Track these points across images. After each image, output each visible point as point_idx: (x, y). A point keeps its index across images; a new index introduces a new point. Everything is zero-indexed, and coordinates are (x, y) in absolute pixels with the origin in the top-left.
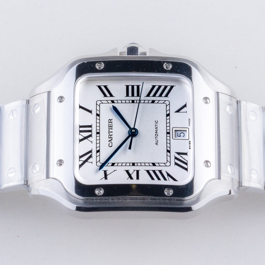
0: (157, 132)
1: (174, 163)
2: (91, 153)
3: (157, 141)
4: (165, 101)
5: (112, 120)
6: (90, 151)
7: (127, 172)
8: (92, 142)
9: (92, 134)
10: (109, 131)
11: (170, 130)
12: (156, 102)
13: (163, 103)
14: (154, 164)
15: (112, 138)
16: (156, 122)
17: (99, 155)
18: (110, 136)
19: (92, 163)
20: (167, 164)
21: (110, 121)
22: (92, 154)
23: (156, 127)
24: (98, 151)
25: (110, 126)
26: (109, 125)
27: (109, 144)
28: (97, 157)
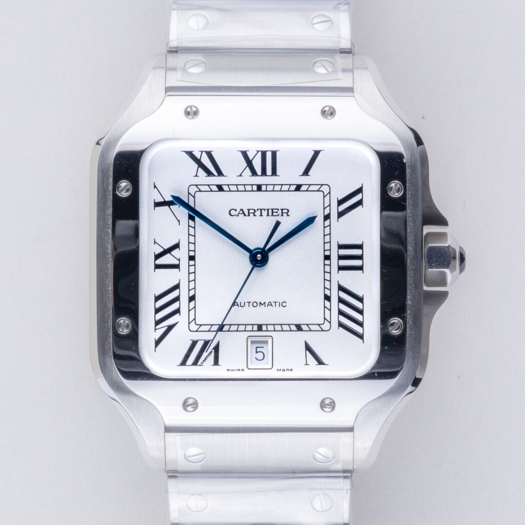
0: (262, 305)
1: (195, 339)
2: (216, 174)
3: (242, 305)
4: (330, 323)
5: (288, 215)
6: (220, 173)
7: (177, 246)
8: (240, 175)
9: (258, 175)
10: (264, 210)
11: (267, 331)
12: (327, 303)
13: (325, 319)
14: (192, 299)
15: (249, 215)
16: (284, 304)
17: (213, 190)
18: (253, 211)
19: (196, 176)
20: (193, 324)
21: (286, 211)
22: (214, 176)
23: (273, 304)
24: (220, 188)
25: (274, 211)
26: (276, 211)
27: (236, 210)
28: (208, 185)
